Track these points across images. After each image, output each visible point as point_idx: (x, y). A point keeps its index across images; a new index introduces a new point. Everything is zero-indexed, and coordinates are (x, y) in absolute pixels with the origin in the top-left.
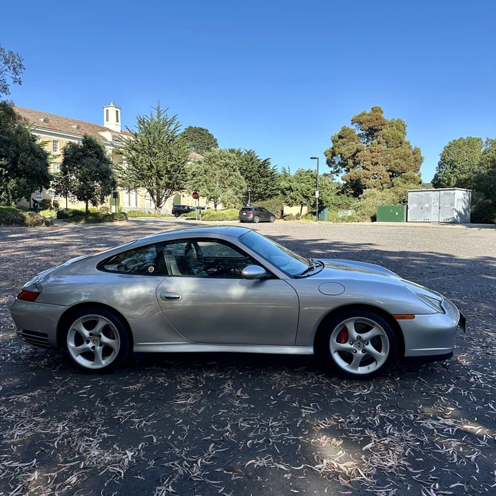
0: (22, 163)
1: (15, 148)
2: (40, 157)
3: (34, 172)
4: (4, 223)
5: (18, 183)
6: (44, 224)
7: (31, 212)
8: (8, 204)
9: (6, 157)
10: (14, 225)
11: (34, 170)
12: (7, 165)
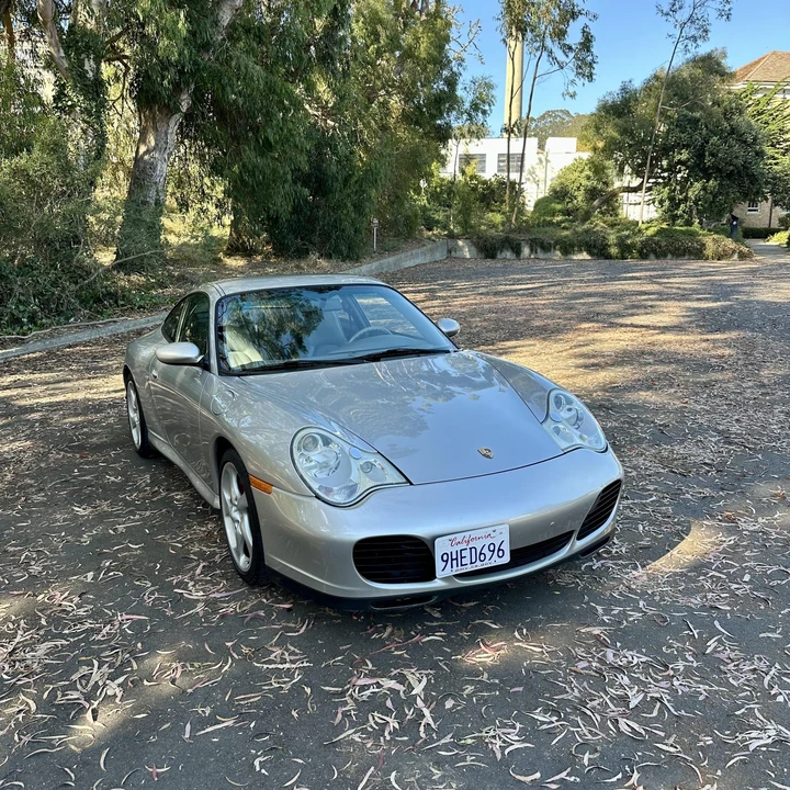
0: (712, 155)
1: (704, 132)
2: (745, 142)
3: (731, 168)
4: (673, 254)
5: (704, 188)
6: (736, 256)
7: (716, 236)
8: (689, 223)
9: (687, 146)
10: (686, 257)
11: (731, 165)
12: (688, 160)
